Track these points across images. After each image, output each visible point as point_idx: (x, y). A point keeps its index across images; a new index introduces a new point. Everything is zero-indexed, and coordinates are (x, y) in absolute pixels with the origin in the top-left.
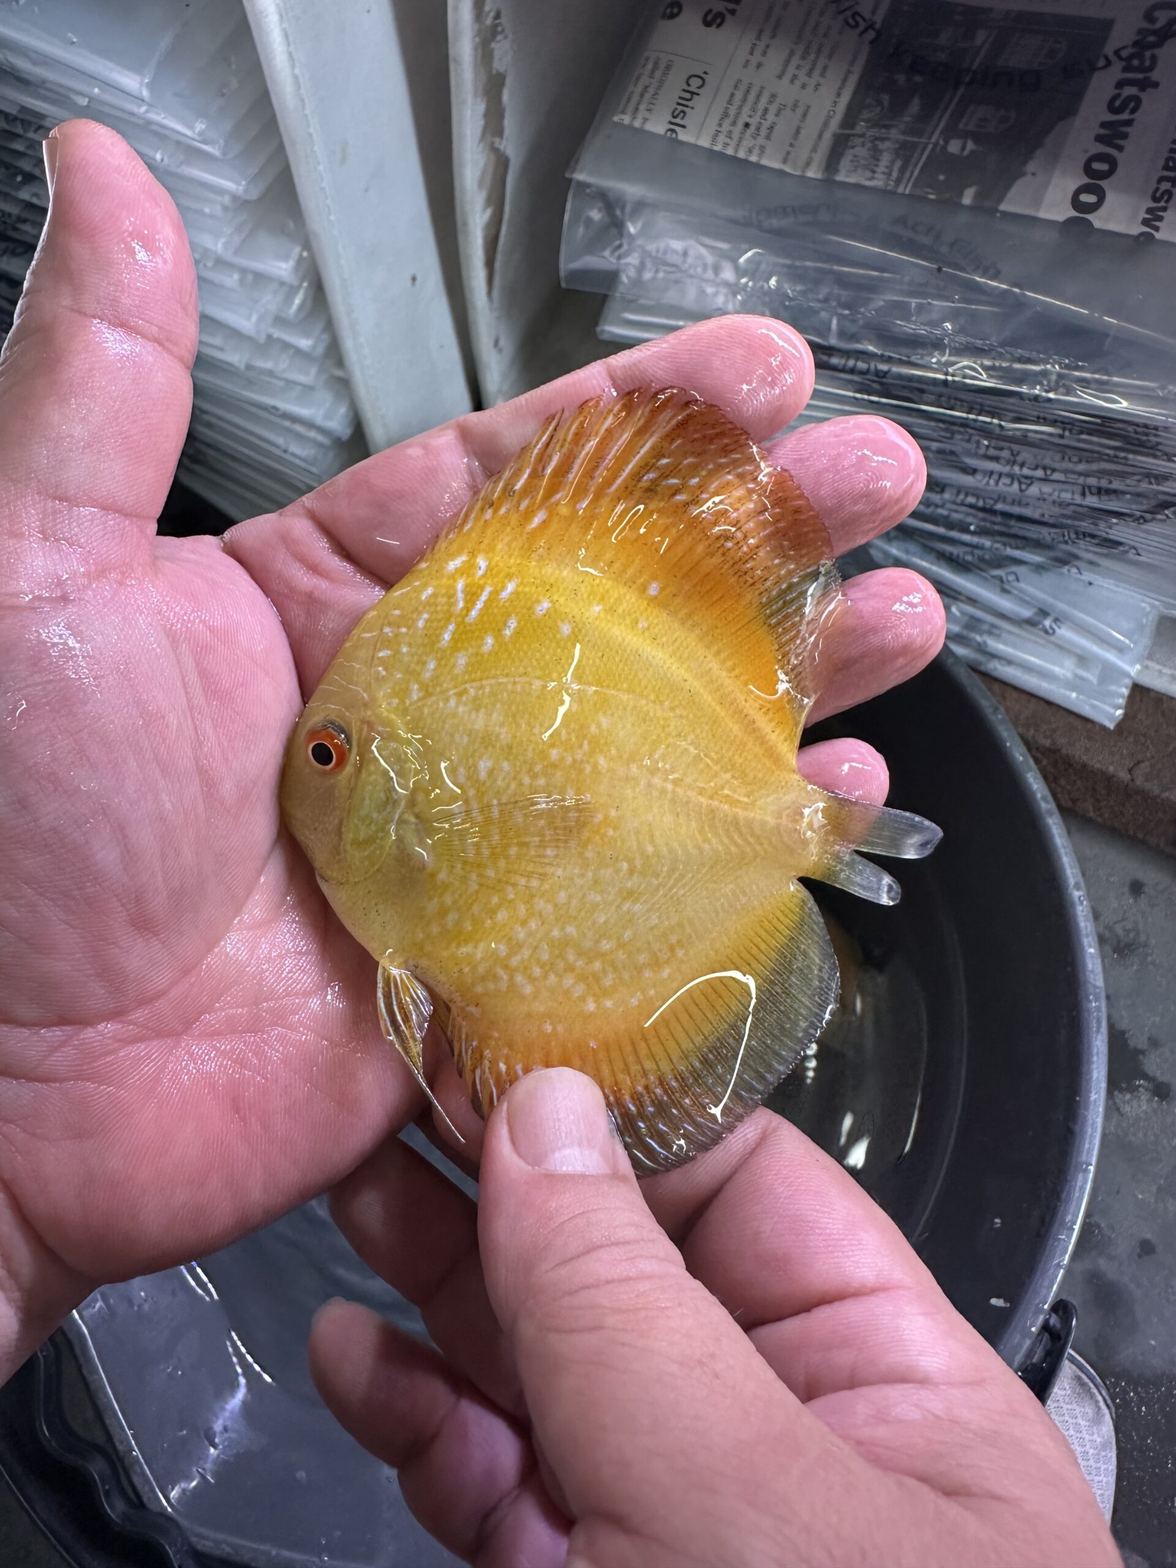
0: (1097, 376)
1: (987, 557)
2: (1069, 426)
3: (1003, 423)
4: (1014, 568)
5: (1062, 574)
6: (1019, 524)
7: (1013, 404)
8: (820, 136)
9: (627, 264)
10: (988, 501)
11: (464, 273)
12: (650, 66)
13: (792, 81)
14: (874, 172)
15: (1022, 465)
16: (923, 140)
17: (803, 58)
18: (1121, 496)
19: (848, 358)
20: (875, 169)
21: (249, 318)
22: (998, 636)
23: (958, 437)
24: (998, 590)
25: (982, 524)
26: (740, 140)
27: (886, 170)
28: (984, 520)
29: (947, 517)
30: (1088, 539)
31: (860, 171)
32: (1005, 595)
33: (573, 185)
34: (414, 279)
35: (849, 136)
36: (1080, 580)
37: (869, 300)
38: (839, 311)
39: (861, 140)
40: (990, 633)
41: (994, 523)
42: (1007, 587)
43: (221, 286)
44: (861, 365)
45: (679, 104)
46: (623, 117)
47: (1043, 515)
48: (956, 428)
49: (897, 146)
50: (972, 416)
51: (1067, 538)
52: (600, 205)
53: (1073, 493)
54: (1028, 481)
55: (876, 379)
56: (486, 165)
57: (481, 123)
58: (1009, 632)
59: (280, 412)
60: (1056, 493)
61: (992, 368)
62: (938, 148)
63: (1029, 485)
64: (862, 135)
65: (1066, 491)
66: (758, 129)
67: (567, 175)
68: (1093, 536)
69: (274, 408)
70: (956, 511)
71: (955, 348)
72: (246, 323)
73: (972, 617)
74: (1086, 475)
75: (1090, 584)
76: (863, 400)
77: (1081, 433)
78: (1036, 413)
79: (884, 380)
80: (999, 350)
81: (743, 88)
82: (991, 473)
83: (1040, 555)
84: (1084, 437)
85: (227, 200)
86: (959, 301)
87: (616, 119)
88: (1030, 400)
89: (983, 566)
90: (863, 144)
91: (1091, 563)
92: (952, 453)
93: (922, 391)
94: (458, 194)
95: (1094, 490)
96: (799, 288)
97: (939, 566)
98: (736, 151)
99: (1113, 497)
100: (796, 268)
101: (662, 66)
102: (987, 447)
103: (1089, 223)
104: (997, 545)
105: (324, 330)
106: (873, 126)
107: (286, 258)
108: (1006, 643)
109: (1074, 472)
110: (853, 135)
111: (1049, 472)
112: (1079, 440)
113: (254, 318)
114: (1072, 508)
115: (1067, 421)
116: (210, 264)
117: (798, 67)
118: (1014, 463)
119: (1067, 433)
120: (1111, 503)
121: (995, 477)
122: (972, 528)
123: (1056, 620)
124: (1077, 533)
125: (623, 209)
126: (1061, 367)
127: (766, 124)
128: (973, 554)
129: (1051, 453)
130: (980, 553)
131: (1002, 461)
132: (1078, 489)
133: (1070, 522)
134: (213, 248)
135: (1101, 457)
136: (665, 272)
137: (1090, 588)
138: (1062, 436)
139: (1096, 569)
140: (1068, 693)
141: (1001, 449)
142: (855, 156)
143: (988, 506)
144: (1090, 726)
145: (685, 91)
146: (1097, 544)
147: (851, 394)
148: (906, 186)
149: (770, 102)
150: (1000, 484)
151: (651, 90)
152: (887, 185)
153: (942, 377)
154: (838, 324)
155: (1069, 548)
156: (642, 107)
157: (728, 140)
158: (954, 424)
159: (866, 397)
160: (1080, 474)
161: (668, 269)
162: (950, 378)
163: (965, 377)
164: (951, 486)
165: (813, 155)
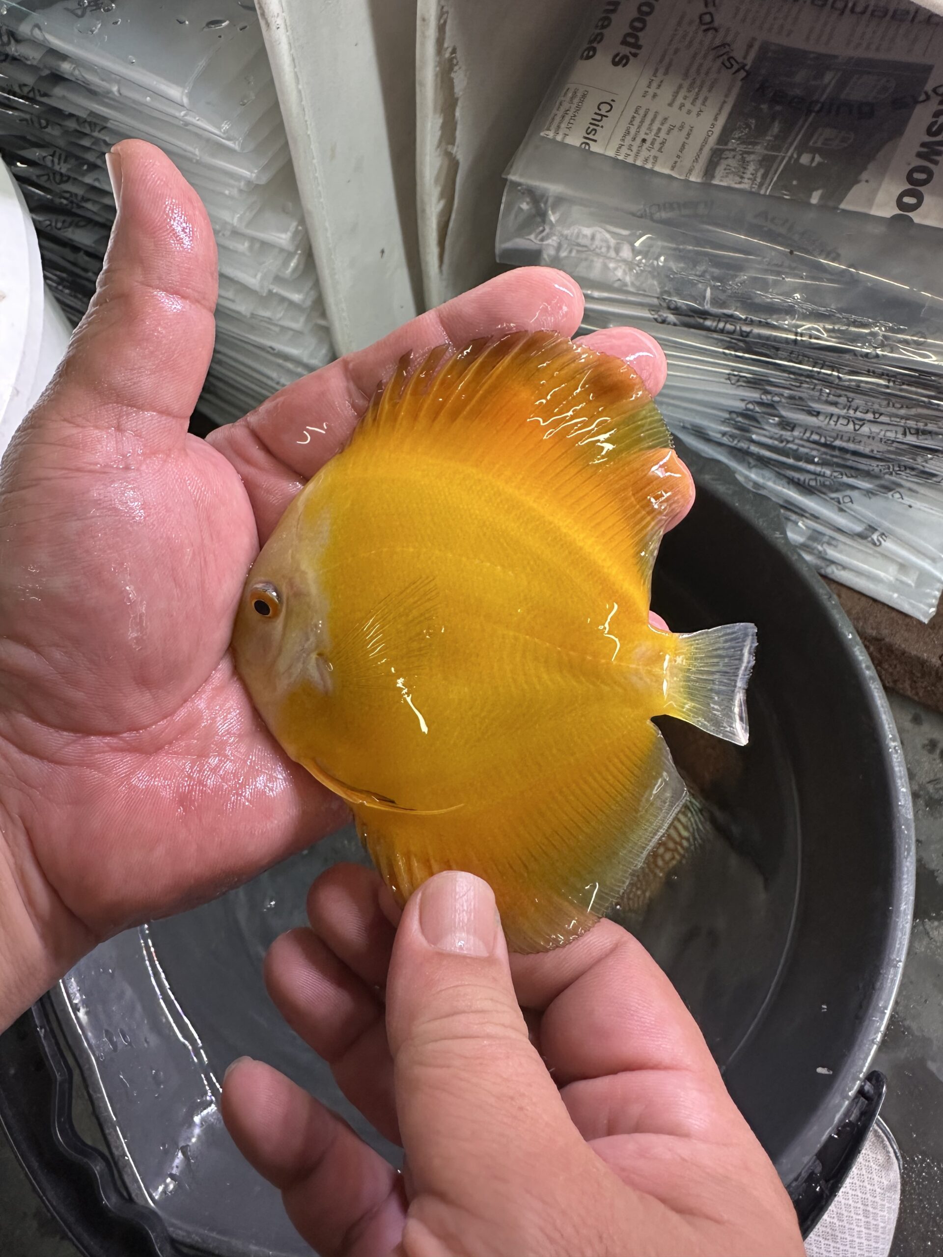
0: (915, 338)
1: (827, 483)
2: (893, 379)
3: (840, 375)
4: (848, 492)
5: (887, 498)
6: (853, 458)
7: (849, 360)
8: (701, 149)
9: (548, 245)
10: (828, 438)
11: (421, 249)
12: (570, 95)
13: (680, 108)
14: (742, 178)
15: (856, 410)
16: (782, 154)
17: (689, 91)
18: (934, 436)
19: (719, 321)
20: (745, 176)
21: (255, 276)
22: (836, 546)
23: (805, 385)
24: (836, 509)
25: (824, 456)
26: (638, 152)
27: (751, 176)
28: (826, 454)
29: (797, 450)
30: (908, 471)
31: (731, 176)
32: (843, 514)
33: (508, 183)
34: (383, 252)
35: (723, 151)
36: (901, 503)
37: (736, 276)
38: (712, 283)
39: (733, 153)
40: (829, 544)
41: (833, 456)
42: (842, 506)
43: (236, 252)
44: (729, 327)
45: (591, 124)
46: (547, 132)
47: (872, 451)
48: (803, 378)
49: (760, 158)
50: (815, 369)
51: (891, 470)
52: (528, 200)
53: (896, 432)
54: (861, 423)
55: (741, 338)
56: (441, 167)
57: (439, 133)
58: (845, 544)
59: (276, 352)
60: (883, 433)
61: (833, 330)
62: (792, 162)
63: (861, 426)
64: (734, 150)
65: (891, 431)
66: (652, 143)
67: (504, 176)
68: (913, 469)
69: (271, 347)
70: (803, 446)
71: (803, 314)
72: (253, 281)
73: (815, 531)
74: (907, 419)
75: (910, 506)
76: (731, 354)
77: (903, 384)
78: (867, 368)
79: (747, 339)
80: (838, 315)
81: (642, 112)
82: (832, 415)
83: (870, 483)
84: (904, 387)
85: (242, 184)
86: (807, 278)
87: (542, 134)
88: (862, 356)
89: (824, 490)
90: (734, 157)
91: (910, 490)
92: (801, 398)
93: (778, 349)
94: (418, 188)
95: (913, 431)
96: (682, 265)
97: (789, 489)
98: (635, 161)
99: (928, 437)
100: (680, 250)
101: (579, 94)
102: (829, 394)
103: (911, 220)
104: (835, 474)
105: (311, 289)
106: (743, 143)
107: (285, 231)
108: (841, 552)
109: (897, 416)
110: (727, 150)
111: (877, 416)
112: (901, 390)
113: (259, 276)
114: (895, 445)
115: (891, 374)
116: (228, 233)
117: (685, 98)
118: (849, 407)
119: (891, 384)
120: (926, 442)
121: (835, 418)
122: (816, 460)
123: (883, 534)
124: (899, 467)
125: (546, 203)
126: (886, 331)
127: (659, 140)
128: (816, 480)
129: (879, 400)
130: (822, 479)
131: (838, 406)
132: (900, 430)
133: (893, 456)
134: (231, 222)
135: (918, 404)
136: (578, 251)
137: (910, 509)
138: (887, 387)
139: (914, 494)
140: (891, 593)
141: (840, 396)
142: (728, 165)
143: (828, 442)
144: (908, 620)
145: (596, 113)
146: (916, 476)
147: (721, 350)
148: (767, 189)
149: (662, 124)
150: (839, 423)
151: (571, 113)
152: (751, 187)
153: (793, 337)
154: (712, 294)
155: (893, 478)
156: (563, 126)
157: (629, 152)
158: (801, 375)
159: (733, 353)
160: (902, 418)
161: (580, 248)
162: (799, 338)
163: (811, 337)
164: (801, 426)
165: (695, 164)
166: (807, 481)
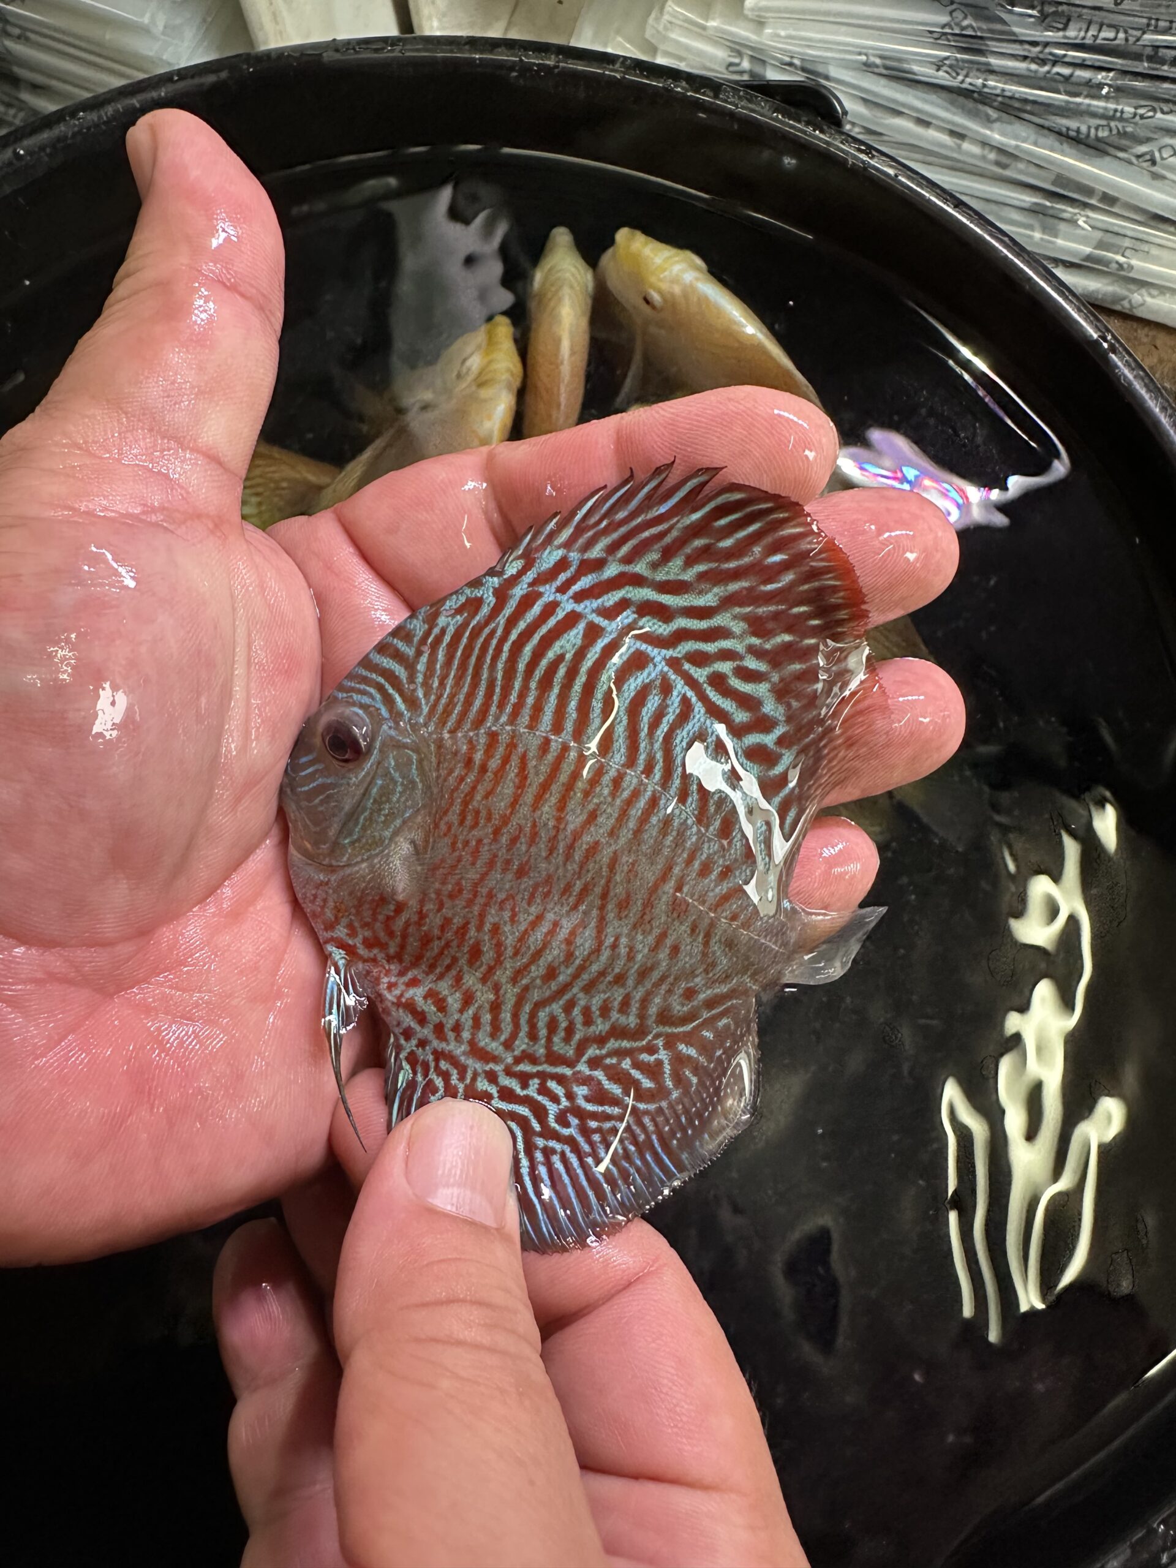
166: (1093, 131)
